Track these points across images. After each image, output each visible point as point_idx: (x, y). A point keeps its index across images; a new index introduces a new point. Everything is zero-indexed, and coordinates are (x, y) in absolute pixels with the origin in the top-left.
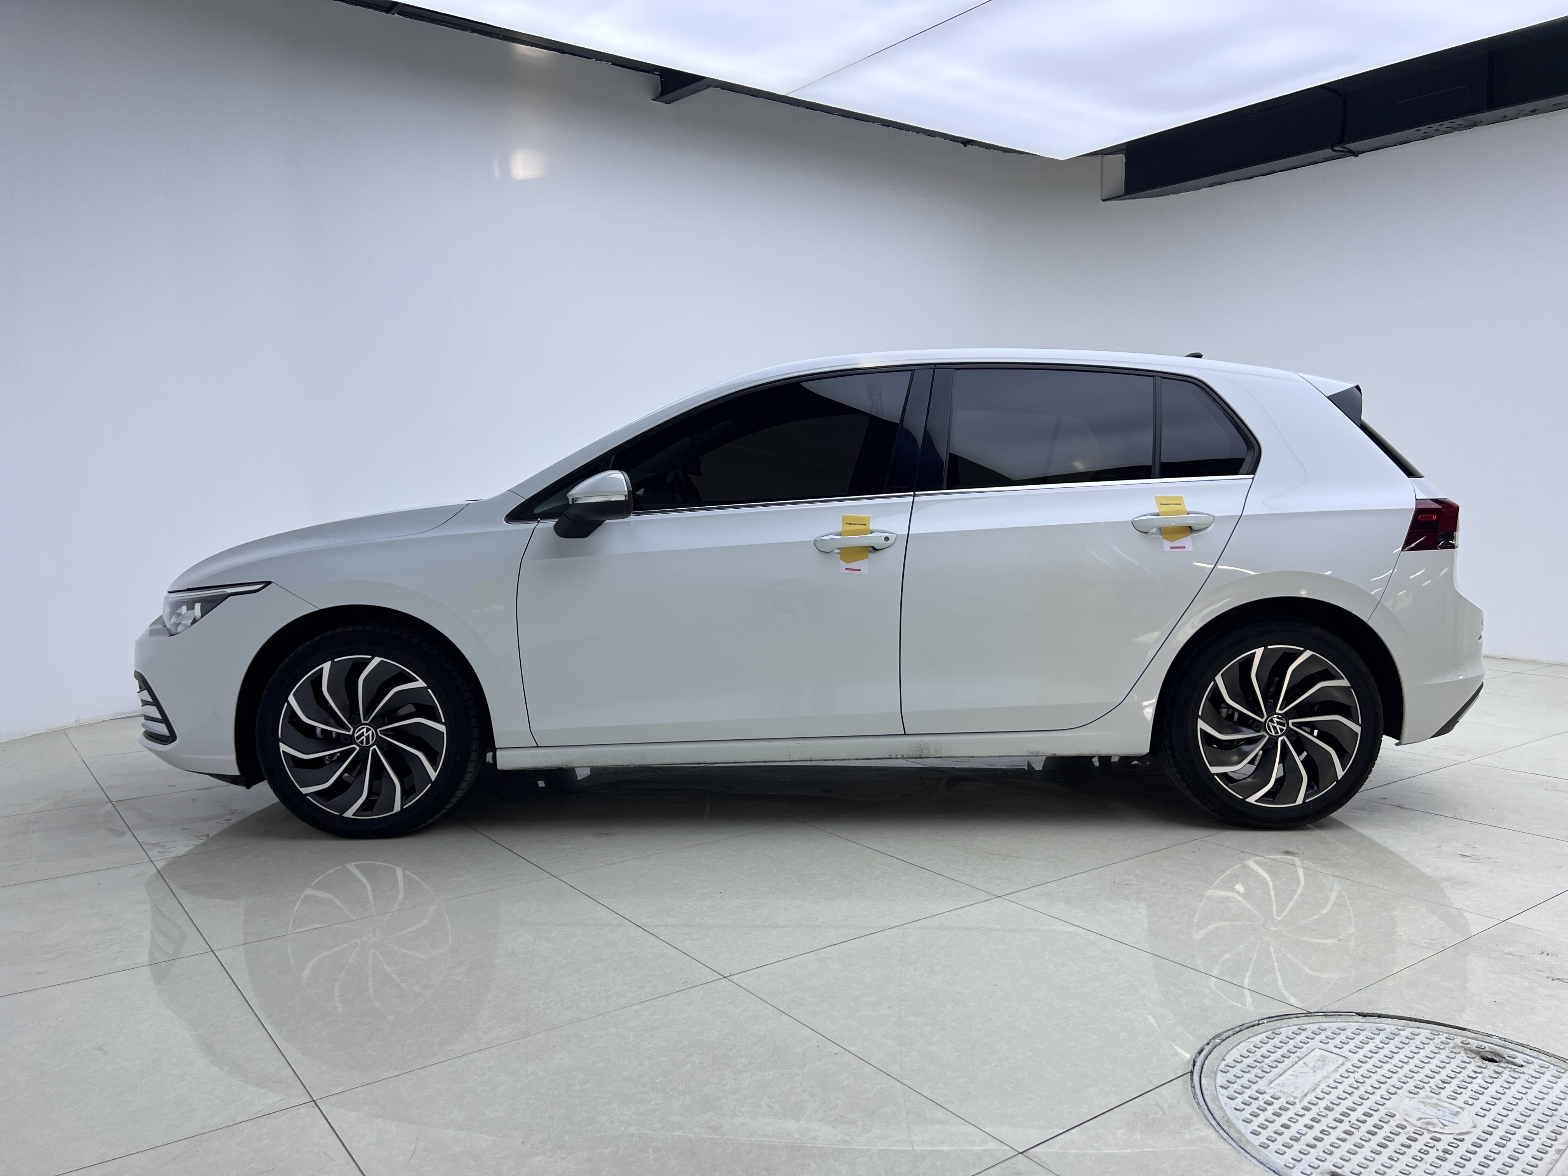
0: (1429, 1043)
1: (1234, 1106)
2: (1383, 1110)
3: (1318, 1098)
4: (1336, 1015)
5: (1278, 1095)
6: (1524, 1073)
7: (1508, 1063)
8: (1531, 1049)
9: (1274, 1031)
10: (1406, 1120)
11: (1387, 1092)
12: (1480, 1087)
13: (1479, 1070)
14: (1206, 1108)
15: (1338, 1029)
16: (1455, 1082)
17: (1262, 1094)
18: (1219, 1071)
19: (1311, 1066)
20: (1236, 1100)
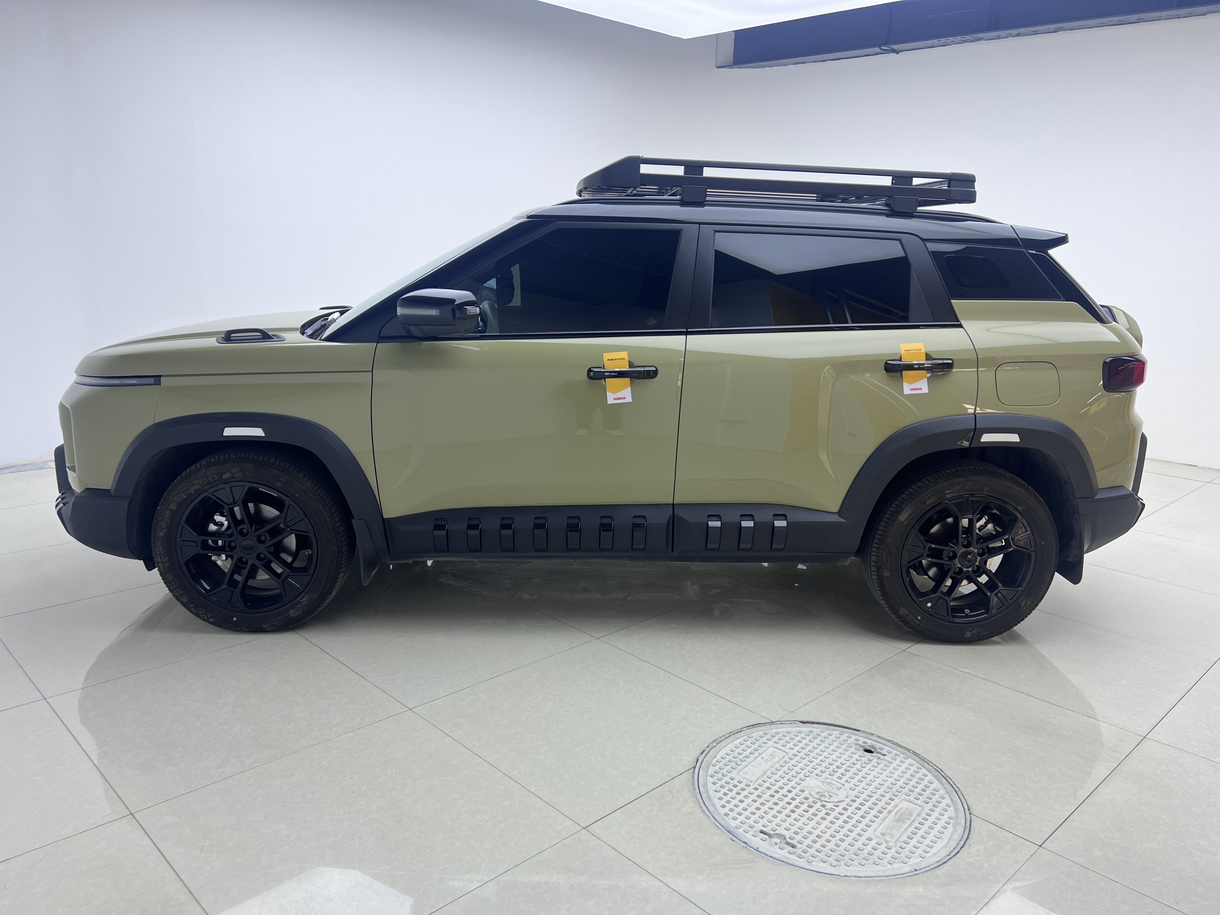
0: (836, 740)
1: (715, 789)
2: (799, 788)
3: (764, 782)
4: (787, 723)
5: (742, 780)
6: (884, 760)
7: (878, 753)
8: (893, 744)
9: (749, 736)
10: (810, 794)
11: (804, 776)
12: (857, 770)
13: (859, 758)
14: (698, 791)
15: (787, 733)
16: (844, 767)
17: (733, 780)
18: (711, 765)
19: (765, 759)
20: (717, 785)
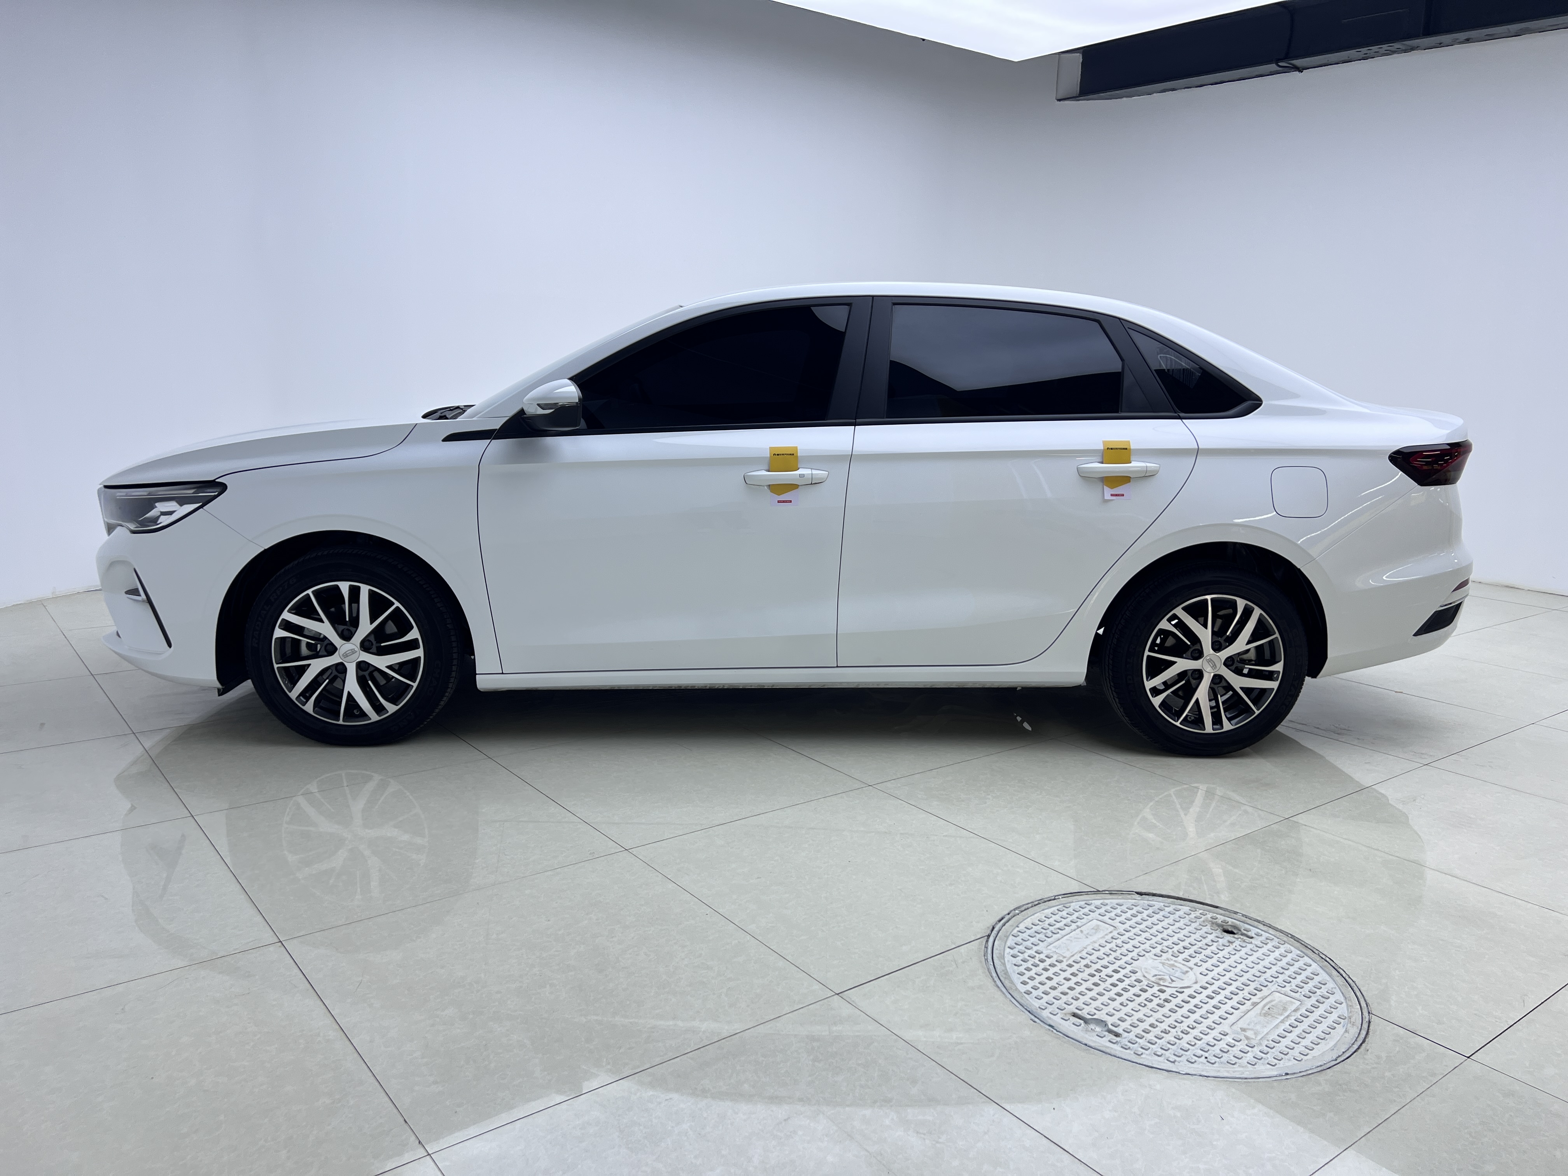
0: (1185, 917)
2: (1129, 968)
3: (1082, 958)
4: (1119, 893)
6: (1251, 943)
7: (1242, 935)
9: (1065, 905)
10: (1144, 976)
11: (1138, 954)
13: (1216, 939)
15: (1117, 904)
16: (1194, 948)
17: (1039, 953)
18: (1011, 935)
19: (1086, 933)
20: (1017, 958)
